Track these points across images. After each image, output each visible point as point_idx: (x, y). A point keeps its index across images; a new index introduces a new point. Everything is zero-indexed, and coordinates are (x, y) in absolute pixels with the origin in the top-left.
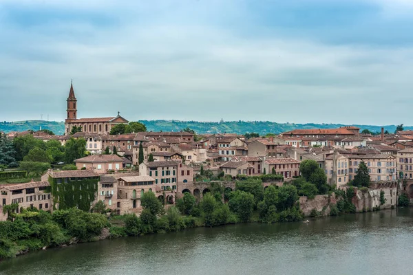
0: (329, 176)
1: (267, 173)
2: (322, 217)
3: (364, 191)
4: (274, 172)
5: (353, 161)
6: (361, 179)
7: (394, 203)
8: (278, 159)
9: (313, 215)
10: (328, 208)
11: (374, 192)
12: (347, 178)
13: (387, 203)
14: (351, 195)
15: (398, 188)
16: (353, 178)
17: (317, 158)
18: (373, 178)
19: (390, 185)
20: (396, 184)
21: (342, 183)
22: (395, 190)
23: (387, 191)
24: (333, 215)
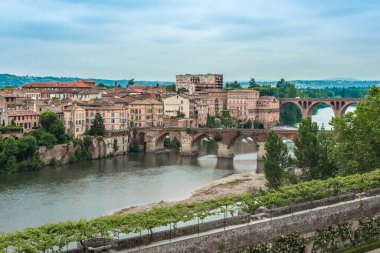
0: (67, 126)
1: (6, 124)
2: (61, 165)
3: (100, 140)
4: (13, 123)
5: (90, 112)
6: (97, 129)
7: (126, 150)
8: (17, 111)
9: (52, 163)
10: (67, 156)
11: (109, 140)
12: (84, 128)
13: (120, 150)
14: (87, 144)
15: (129, 136)
16: (89, 128)
17: (55, 109)
18: (108, 127)
19: (122, 133)
20: (128, 133)
21: (79, 133)
22: (126, 138)
23: (120, 139)
24: (71, 162)
